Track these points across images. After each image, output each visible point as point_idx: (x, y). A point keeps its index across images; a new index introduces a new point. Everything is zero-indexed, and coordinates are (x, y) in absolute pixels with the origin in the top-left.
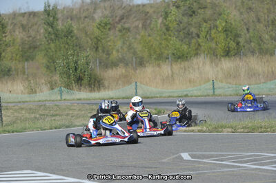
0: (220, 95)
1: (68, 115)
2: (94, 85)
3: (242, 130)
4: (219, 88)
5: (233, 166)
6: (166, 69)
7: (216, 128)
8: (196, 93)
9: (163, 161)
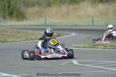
0: (96, 26)
1: (3, 35)
2: (20, 17)
3: (110, 47)
4: (96, 21)
5: (104, 69)
6: (64, 9)
7: (94, 46)
8: (82, 24)
9: (62, 65)
